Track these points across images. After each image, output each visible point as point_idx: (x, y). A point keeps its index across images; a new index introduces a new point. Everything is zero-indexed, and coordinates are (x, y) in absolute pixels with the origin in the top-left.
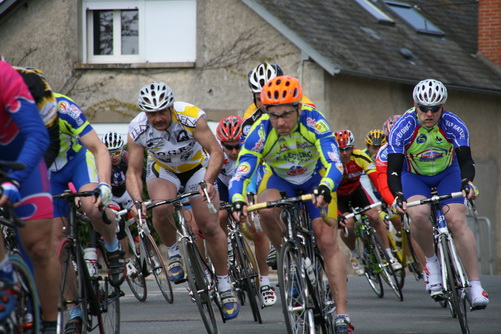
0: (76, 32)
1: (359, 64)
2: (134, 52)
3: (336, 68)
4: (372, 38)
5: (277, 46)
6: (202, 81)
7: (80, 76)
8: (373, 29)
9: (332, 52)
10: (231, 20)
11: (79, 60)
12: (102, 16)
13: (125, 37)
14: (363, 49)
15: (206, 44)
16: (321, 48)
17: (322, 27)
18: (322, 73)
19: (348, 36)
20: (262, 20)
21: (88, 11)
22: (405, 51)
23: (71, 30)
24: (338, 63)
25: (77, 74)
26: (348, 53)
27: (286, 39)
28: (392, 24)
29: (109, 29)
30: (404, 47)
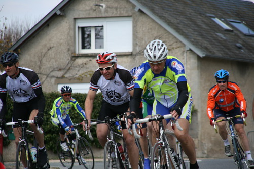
0: (73, 38)
1: (215, 51)
2: (101, 47)
3: (203, 54)
4: (221, 38)
5: (173, 43)
6: (135, 61)
7: (75, 60)
8: (222, 34)
9: (201, 46)
10: (150, 31)
11: (74, 52)
12: (85, 29)
13: (97, 40)
14: (217, 44)
15: (138, 43)
16: (195, 43)
17: (196, 33)
18: (196, 57)
19: (209, 37)
20: (165, 30)
21: (79, 27)
22: (238, 45)
23: (70, 37)
24: (204, 51)
25: (73, 59)
26: (209, 46)
27: (178, 39)
28: (232, 31)
29: (89, 36)
30: (238, 43)
